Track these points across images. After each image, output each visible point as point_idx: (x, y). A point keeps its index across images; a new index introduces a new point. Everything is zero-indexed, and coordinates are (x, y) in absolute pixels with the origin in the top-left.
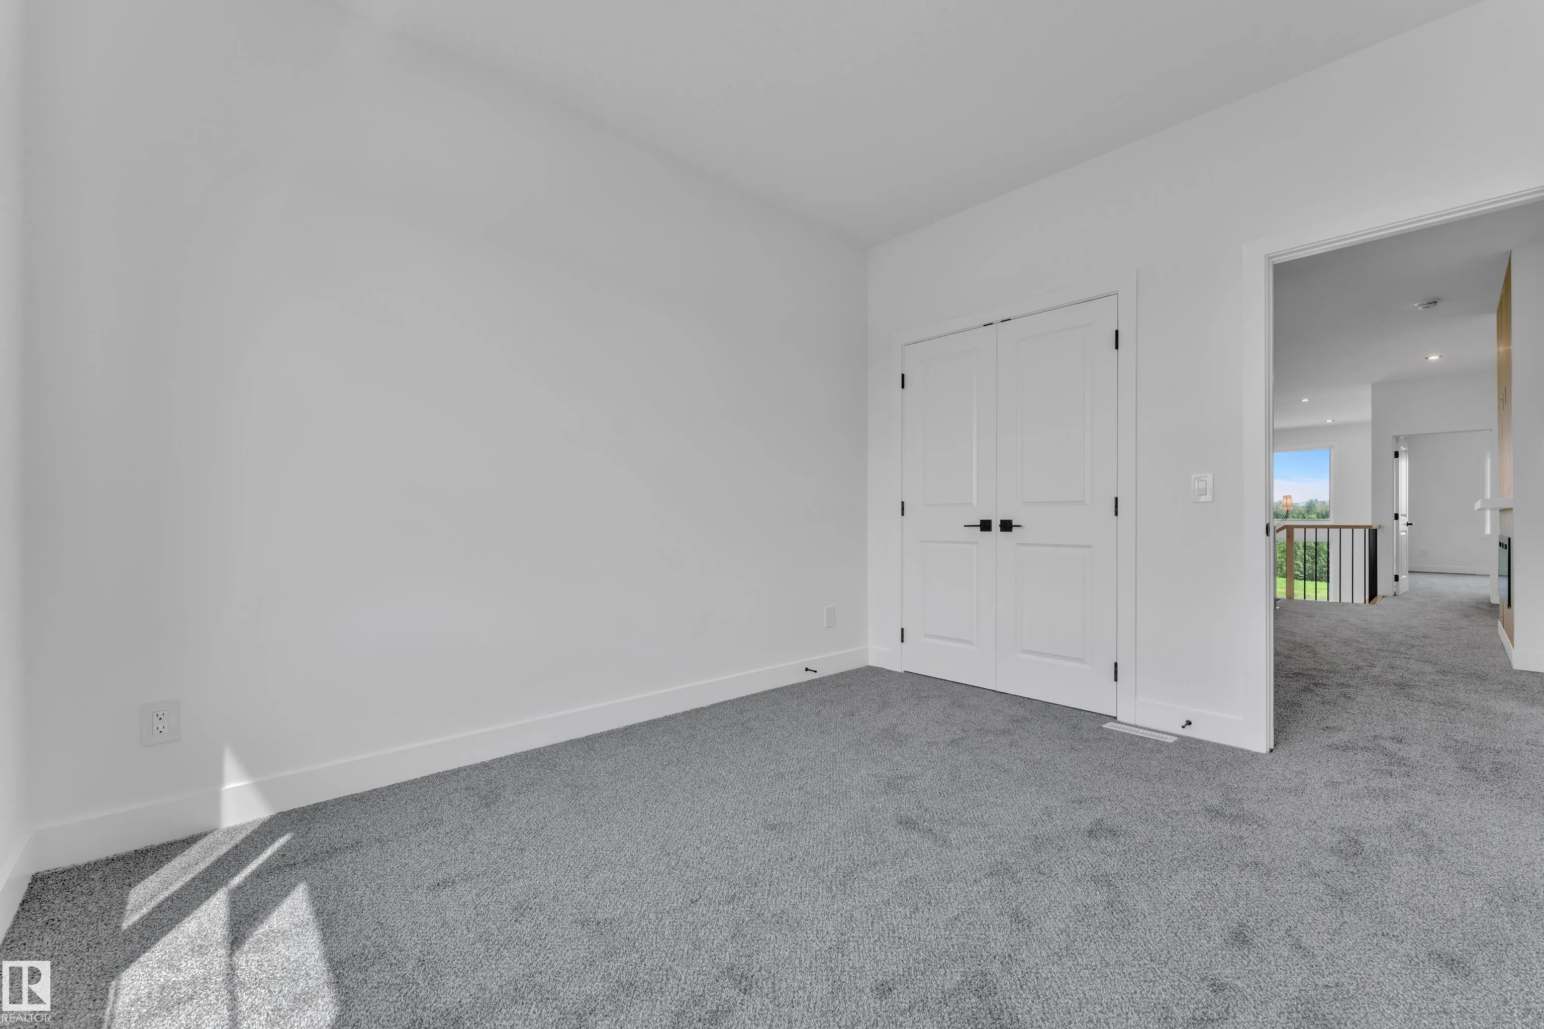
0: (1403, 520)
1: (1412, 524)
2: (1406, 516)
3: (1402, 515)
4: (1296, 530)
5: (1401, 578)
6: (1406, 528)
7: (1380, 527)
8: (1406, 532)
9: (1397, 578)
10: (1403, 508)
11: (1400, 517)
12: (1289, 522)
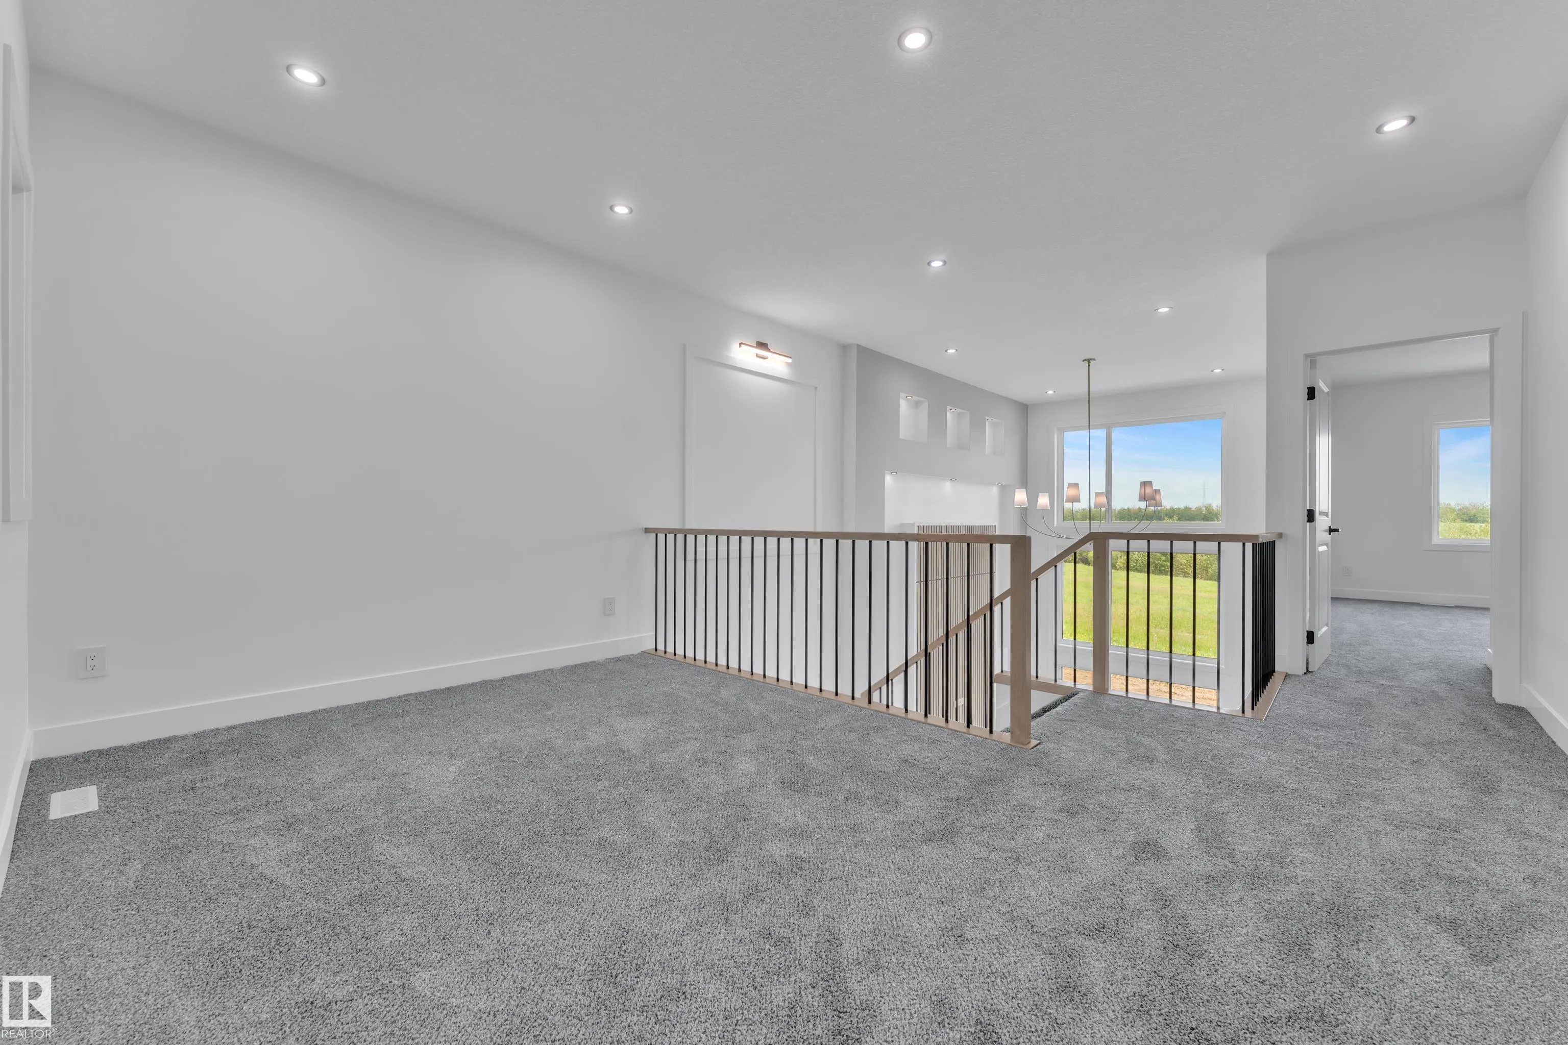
0: (1323, 522)
1: (1337, 530)
2: (1326, 514)
3: (1321, 513)
4: (1112, 543)
5: (1318, 635)
6: (1327, 537)
7: (1280, 535)
8: (1327, 545)
9: (1310, 637)
10: (1323, 502)
11: (1317, 516)
12: (1099, 527)
